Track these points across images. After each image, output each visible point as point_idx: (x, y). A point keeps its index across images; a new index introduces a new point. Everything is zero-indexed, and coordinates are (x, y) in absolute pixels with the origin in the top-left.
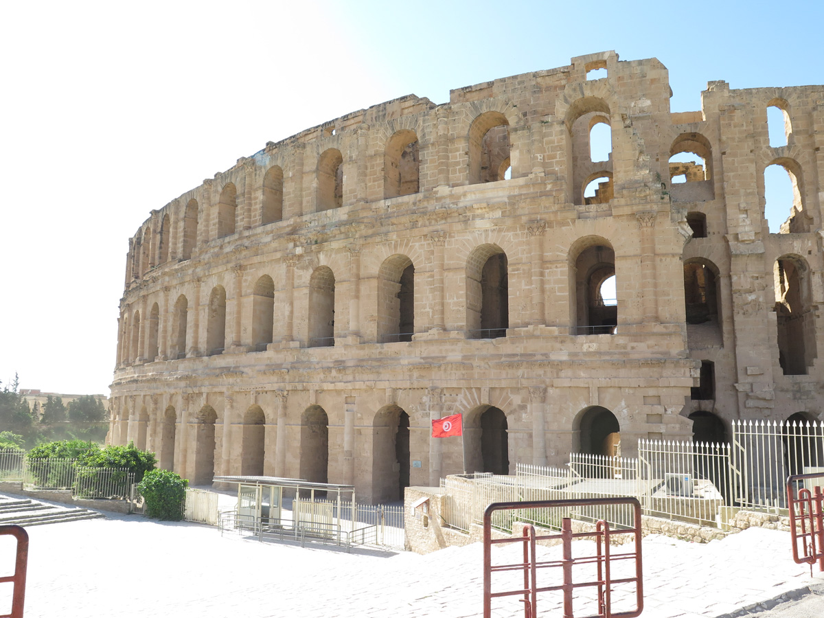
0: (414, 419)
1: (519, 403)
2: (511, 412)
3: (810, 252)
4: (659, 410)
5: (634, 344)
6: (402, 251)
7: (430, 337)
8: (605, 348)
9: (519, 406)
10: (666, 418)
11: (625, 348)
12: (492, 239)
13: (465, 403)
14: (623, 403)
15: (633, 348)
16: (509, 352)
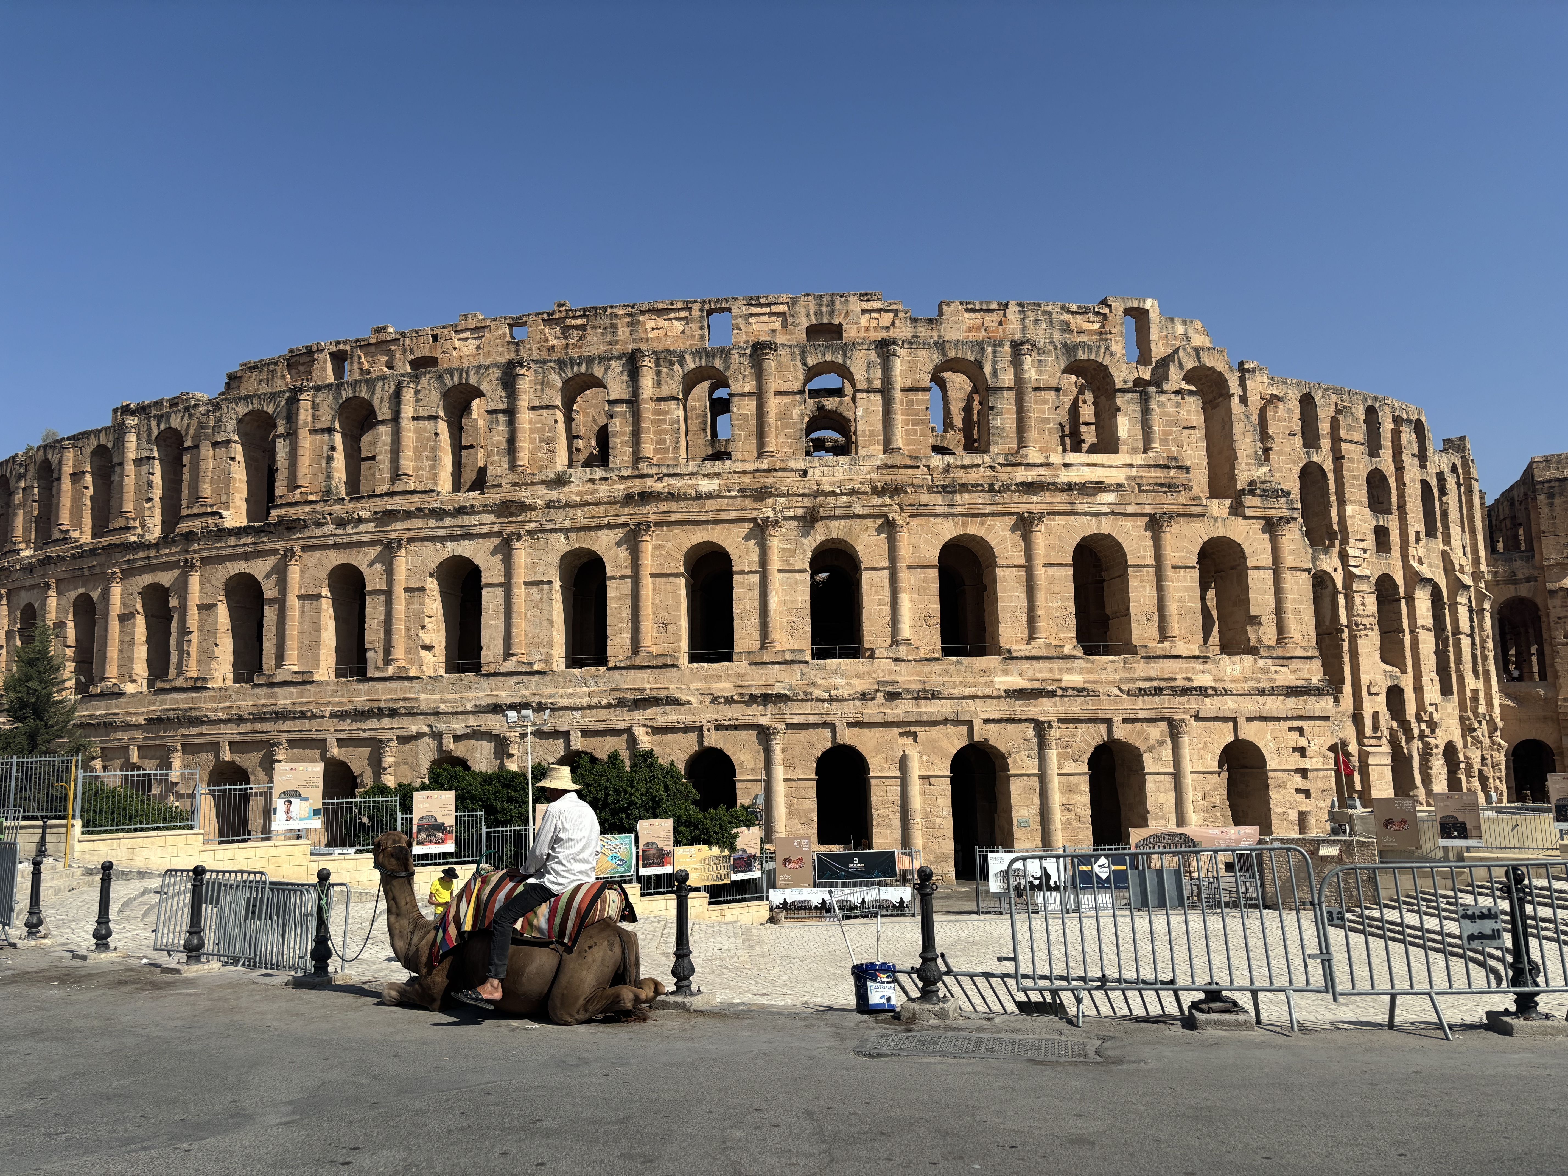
0: (1015, 761)
1: (1158, 738)
2: (1150, 749)
3: (1336, 570)
4: (1303, 742)
5: (1278, 668)
6: (974, 529)
7: (1034, 653)
8: (1248, 673)
9: (1157, 741)
10: (1309, 752)
11: (1268, 670)
12: (1106, 527)
13: (1087, 738)
14: (1269, 736)
15: (1276, 672)
16: (1143, 675)
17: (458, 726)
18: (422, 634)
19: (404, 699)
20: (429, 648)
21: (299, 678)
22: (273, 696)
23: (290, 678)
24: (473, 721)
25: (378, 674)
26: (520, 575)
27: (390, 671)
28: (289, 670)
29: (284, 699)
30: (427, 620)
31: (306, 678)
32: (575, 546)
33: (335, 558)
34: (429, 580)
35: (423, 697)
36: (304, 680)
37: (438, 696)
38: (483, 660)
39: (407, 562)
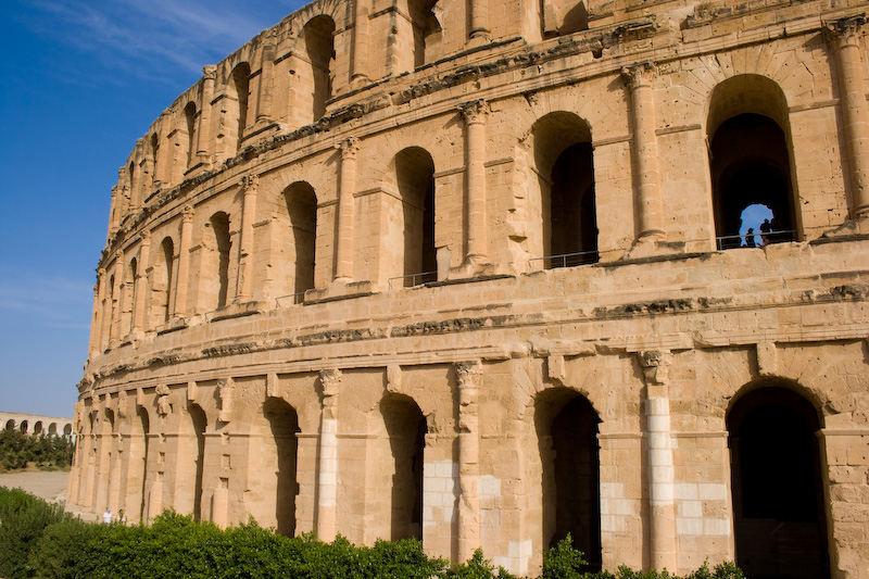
17: (572, 343)
18: (510, 219)
19: (490, 307)
20: (519, 239)
21: (354, 291)
22: (325, 315)
23: (344, 293)
24: (596, 331)
25: (452, 276)
26: (649, 122)
27: (469, 272)
28: (342, 283)
29: (338, 317)
30: (516, 200)
31: (363, 290)
32: (731, 73)
33: (398, 142)
34: (518, 149)
35: (516, 303)
36: (360, 292)
37: (538, 301)
38: (601, 246)
39: (487, 131)
